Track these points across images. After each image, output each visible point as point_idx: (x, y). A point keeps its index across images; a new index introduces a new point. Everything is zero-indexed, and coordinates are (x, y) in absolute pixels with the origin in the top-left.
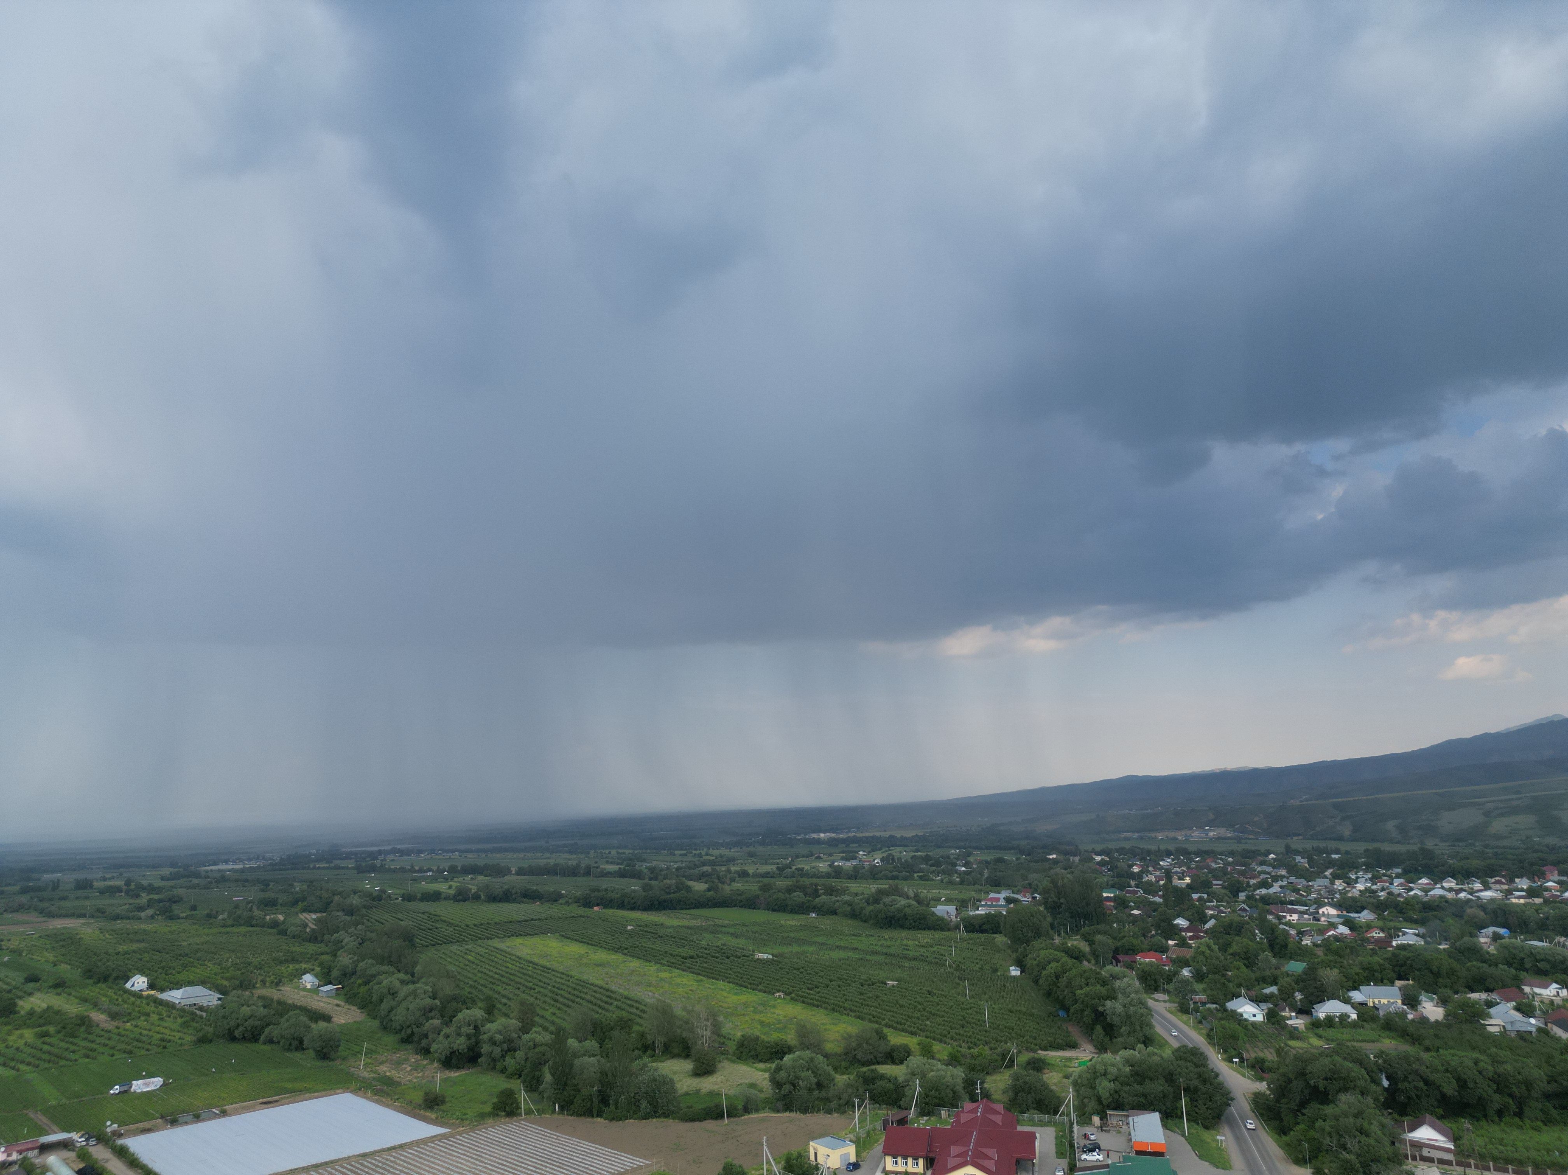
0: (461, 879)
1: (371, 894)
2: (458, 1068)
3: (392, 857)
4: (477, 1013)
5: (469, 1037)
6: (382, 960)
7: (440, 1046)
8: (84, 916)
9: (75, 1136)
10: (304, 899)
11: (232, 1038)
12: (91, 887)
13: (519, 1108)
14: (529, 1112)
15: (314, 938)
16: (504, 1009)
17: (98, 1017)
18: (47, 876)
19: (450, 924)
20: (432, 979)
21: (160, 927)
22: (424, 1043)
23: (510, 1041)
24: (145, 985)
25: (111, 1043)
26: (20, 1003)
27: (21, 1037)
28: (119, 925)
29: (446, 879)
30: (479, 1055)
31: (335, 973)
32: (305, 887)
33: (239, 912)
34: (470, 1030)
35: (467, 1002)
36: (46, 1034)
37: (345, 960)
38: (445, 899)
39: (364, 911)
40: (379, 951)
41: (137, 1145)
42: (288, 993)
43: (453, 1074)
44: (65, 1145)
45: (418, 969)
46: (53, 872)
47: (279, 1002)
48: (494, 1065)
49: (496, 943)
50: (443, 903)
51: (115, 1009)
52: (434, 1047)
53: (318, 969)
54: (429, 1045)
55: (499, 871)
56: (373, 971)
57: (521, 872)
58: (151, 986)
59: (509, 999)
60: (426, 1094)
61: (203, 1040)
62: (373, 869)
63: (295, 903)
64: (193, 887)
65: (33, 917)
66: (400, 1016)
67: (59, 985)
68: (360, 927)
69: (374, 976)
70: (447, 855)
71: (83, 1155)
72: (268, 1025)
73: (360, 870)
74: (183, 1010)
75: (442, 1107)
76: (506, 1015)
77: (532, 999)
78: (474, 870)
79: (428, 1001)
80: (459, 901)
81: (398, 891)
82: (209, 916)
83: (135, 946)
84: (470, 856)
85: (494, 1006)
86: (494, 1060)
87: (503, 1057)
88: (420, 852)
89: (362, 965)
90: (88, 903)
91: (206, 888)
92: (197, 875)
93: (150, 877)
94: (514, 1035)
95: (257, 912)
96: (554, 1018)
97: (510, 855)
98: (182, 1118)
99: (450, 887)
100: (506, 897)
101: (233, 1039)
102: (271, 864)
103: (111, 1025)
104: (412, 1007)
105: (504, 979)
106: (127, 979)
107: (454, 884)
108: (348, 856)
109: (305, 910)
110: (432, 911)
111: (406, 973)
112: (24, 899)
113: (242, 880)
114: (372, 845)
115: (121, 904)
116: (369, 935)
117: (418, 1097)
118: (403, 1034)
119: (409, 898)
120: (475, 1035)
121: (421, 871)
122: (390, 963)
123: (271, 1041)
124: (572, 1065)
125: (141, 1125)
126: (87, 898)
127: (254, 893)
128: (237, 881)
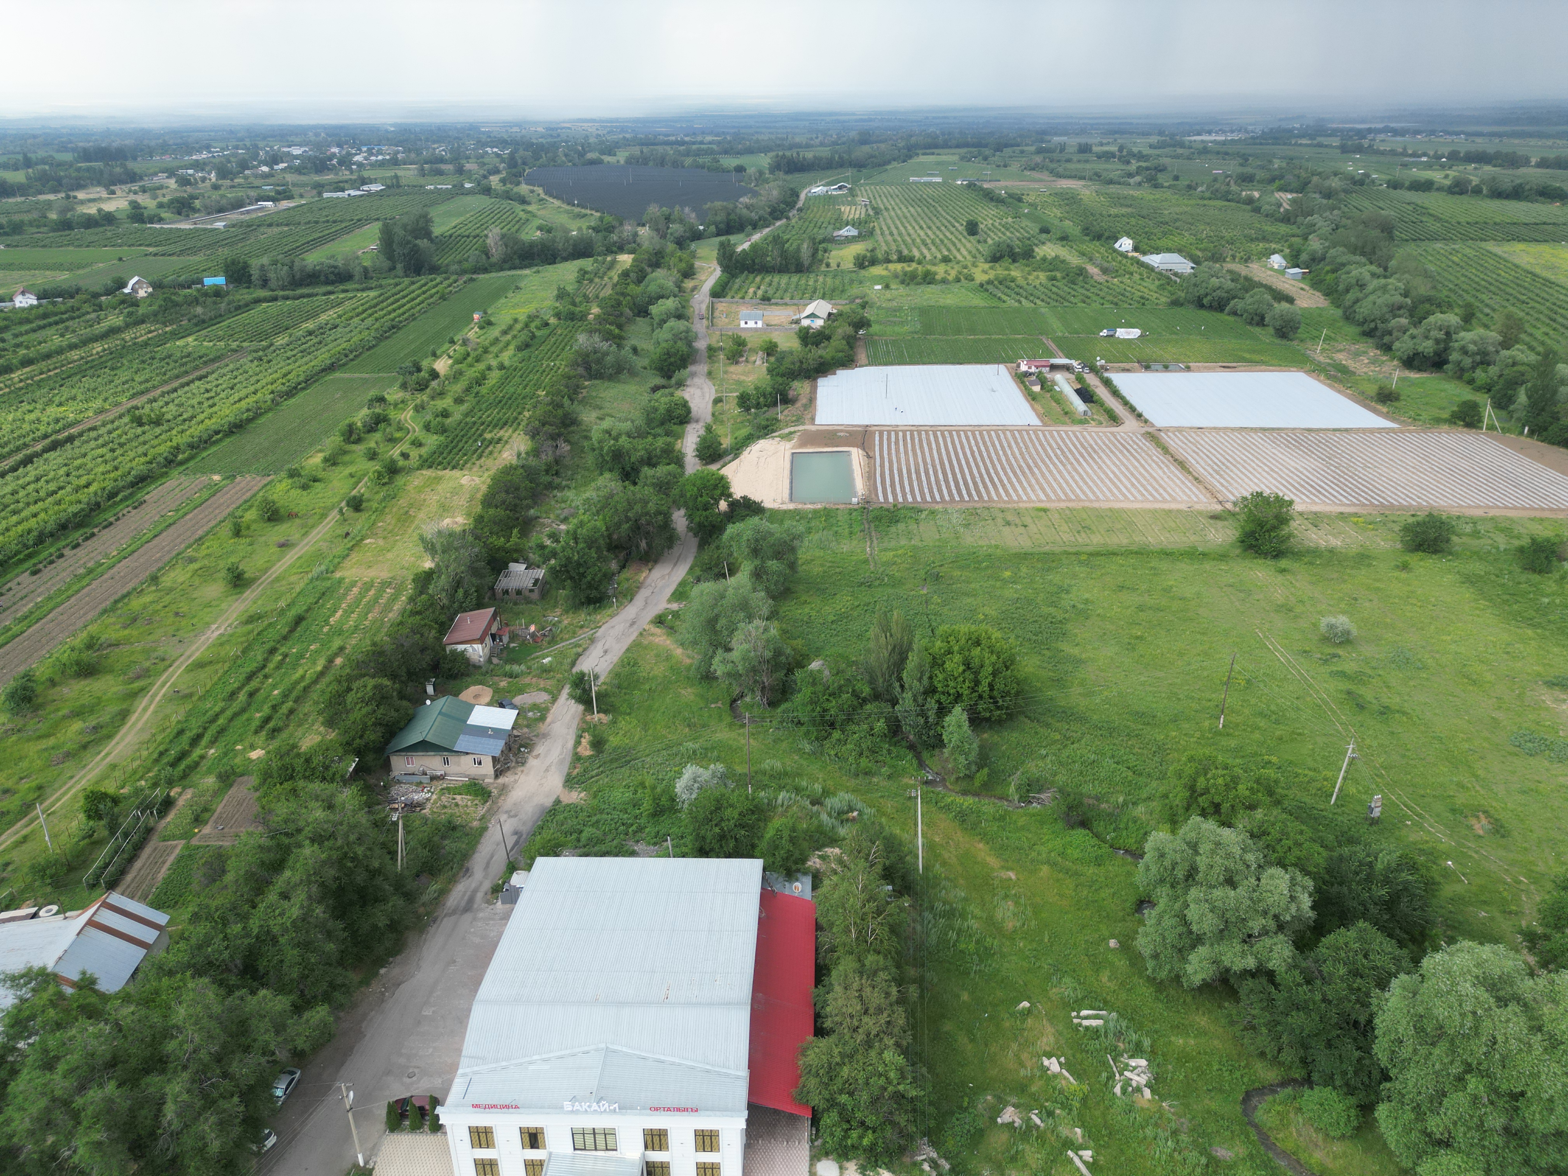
0: (1461, 168)
1: (1353, 178)
2: (1420, 370)
3: (1382, 136)
4: (1452, 319)
5: (1437, 341)
6: (1355, 250)
7: (1404, 345)
8: (1084, 178)
9: (1075, 363)
10: (1281, 177)
11: (1200, 304)
12: (1091, 151)
13: (1480, 421)
14: (1491, 428)
15: (1287, 219)
16: (1485, 319)
17: (1093, 270)
18: (1056, 139)
19: (1437, 219)
20: (1407, 276)
21: (1145, 194)
22: (1387, 339)
23: (1484, 353)
24: (1130, 248)
25: (1102, 294)
26: (1036, 249)
27: (1037, 277)
28: (1113, 189)
29: (1443, 167)
30: (1446, 362)
31: (1304, 257)
32: (1284, 165)
33: (1217, 186)
34: (1441, 335)
35: (1443, 306)
36: (1054, 279)
37: (1315, 244)
38: (1438, 189)
39: (1342, 195)
40: (1353, 239)
41: (1118, 379)
42: (1256, 271)
43: (1413, 375)
44: (1067, 368)
45: (1393, 263)
46: (1061, 135)
47: (1247, 279)
48: (1460, 374)
49: (1491, 246)
50: (1435, 194)
51: (1106, 265)
52: (1397, 345)
53: (1287, 251)
54: (1392, 343)
55: (1513, 161)
56: (1343, 259)
57: (1543, 164)
58: (1136, 249)
59: (1494, 310)
60: (1381, 388)
61: (1176, 303)
62: (1359, 149)
63: (1272, 180)
64: (1177, 157)
65: (1045, 176)
66: (1364, 309)
67: (1064, 238)
68: (1336, 212)
69: (1344, 265)
70: (1449, 138)
71: (1080, 379)
72: (1234, 298)
73: (1344, 149)
74: (1160, 274)
75: (1396, 404)
76: (1486, 326)
77: (1521, 314)
78: (1481, 158)
79: (1398, 299)
80: (1453, 193)
81: (1383, 177)
82: (1189, 187)
83: (1124, 210)
84: (1479, 140)
85: (1473, 314)
86: (1462, 370)
87: (1473, 368)
88: (1417, 132)
89: (1332, 252)
90: (1088, 166)
91: (1189, 158)
92: (1182, 145)
93: (1140, 145)
94: (1491, 349)
95: (1234, 188)
96: (1546, 339)
97: (1533, 142)
98: (1154, 366)
99: (1446, 176)
100: (1516, 193)
101: (1201, 306)
102: (1253, 138)
103: (1102, 278)
104: (1379, 301)
105: (1492, 288)
106: (1116, 239)
107: (1452, 173)
108: (1334, 133)
109: (1280, 189)
110: (1419, 202)
111: (1379, 266)
112: (1038, 159)
113: (1222, 152)
114: (1363, 121)
115: (1114, 169)
116: (1344, 221)
117: (1372, 390)
118: (1366, 327)
119: (1395, 185)
120: (1445, 341)
121: (1414, 155)
122: (1363, 254)
123: (1234, 313)
124: (1555, 392)
125: (1122, 365)
126: (1087, 161)
127: (1233, 167)
128: (1218, 153)
